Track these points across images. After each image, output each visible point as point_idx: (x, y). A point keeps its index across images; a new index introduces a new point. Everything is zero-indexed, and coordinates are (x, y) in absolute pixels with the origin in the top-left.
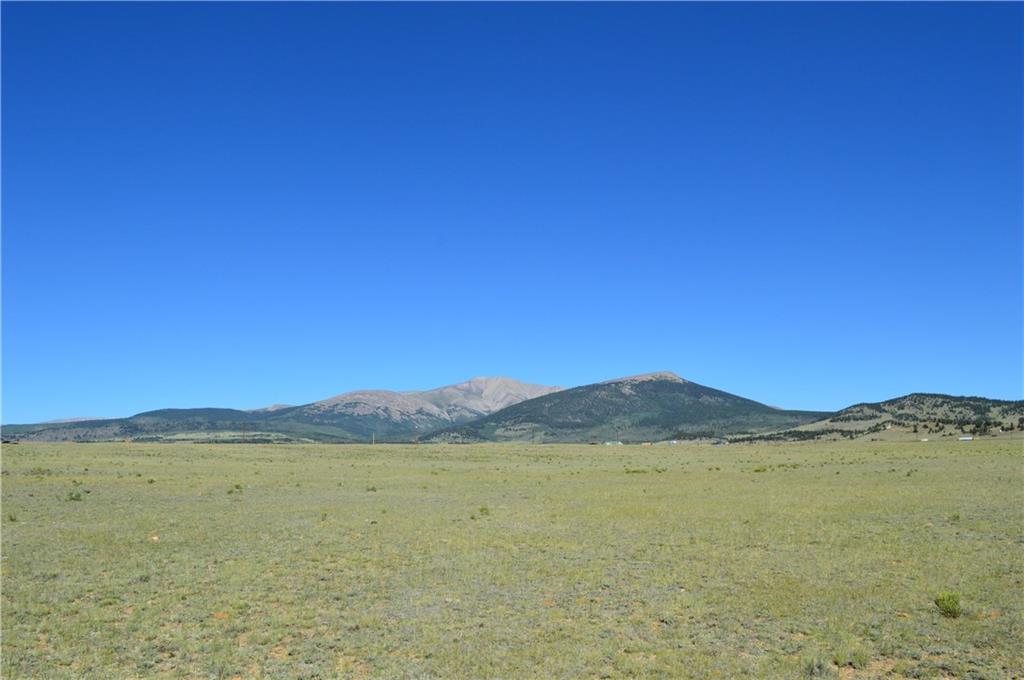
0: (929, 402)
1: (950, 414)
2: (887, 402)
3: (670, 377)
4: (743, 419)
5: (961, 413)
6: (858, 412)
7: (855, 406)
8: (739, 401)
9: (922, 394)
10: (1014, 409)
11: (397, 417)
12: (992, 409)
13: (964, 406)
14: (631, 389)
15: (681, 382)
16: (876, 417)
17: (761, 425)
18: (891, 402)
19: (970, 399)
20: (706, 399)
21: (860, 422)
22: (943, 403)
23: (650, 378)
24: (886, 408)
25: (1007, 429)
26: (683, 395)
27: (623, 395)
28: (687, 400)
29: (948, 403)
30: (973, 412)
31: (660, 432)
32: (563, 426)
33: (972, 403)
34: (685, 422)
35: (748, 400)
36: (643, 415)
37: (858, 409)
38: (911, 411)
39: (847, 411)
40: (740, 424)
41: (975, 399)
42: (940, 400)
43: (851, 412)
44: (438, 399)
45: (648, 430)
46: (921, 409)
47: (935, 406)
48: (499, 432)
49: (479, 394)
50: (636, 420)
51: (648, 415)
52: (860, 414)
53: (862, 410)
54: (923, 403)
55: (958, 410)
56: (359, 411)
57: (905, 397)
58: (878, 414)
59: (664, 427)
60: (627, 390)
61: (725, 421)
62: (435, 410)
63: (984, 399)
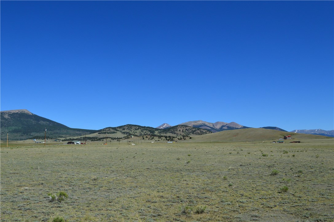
0: (133, 128)
1: (142, 132)
2: (118, 127)
3: (26, 112)
4: (58, 131)
5: (145, 132)
6: (108, 130)
7: (107, 128)
8: (55, 124)
9: (131, 125)
10: (163, 132)
12: (155, 131)
13: (146, 130)
14: (8, 116)
15: (31, 114)
16: (115, 133)
17: (65, 134)
18: (120, 127)
19: (148, 127)
20: (42, 122)
21: (110, 134)
22: (138, 129)
23: (17, 112)
24: (118, 129)
25: (180, 139)
26: (32, 120)
27: (5, 119)
28: (34, 122)
29: (140, 128)
30: (149, 132)
31: (22, 136)
33: (148, 129)
34: (34, 132)
35: (59, 124)
36: (14, 128)
37: (108, 129)
38: (128, 131)
39: (104, 130)
40: (57, 133)
41: (149, 127)
42: (137, 127)
43: (106, 130)
45: (17, 134)
46: (131, 130)
47: (136, 129)
50: (11, 130)
51: (17, 128)
52: (109, 131)
53: (110, 130)
54: (131, 128)
55: (145, 131)
57: (125, 126)
58: (116, 132)
59: (24, 133)
61: (51, 132)
63: (152, 128)
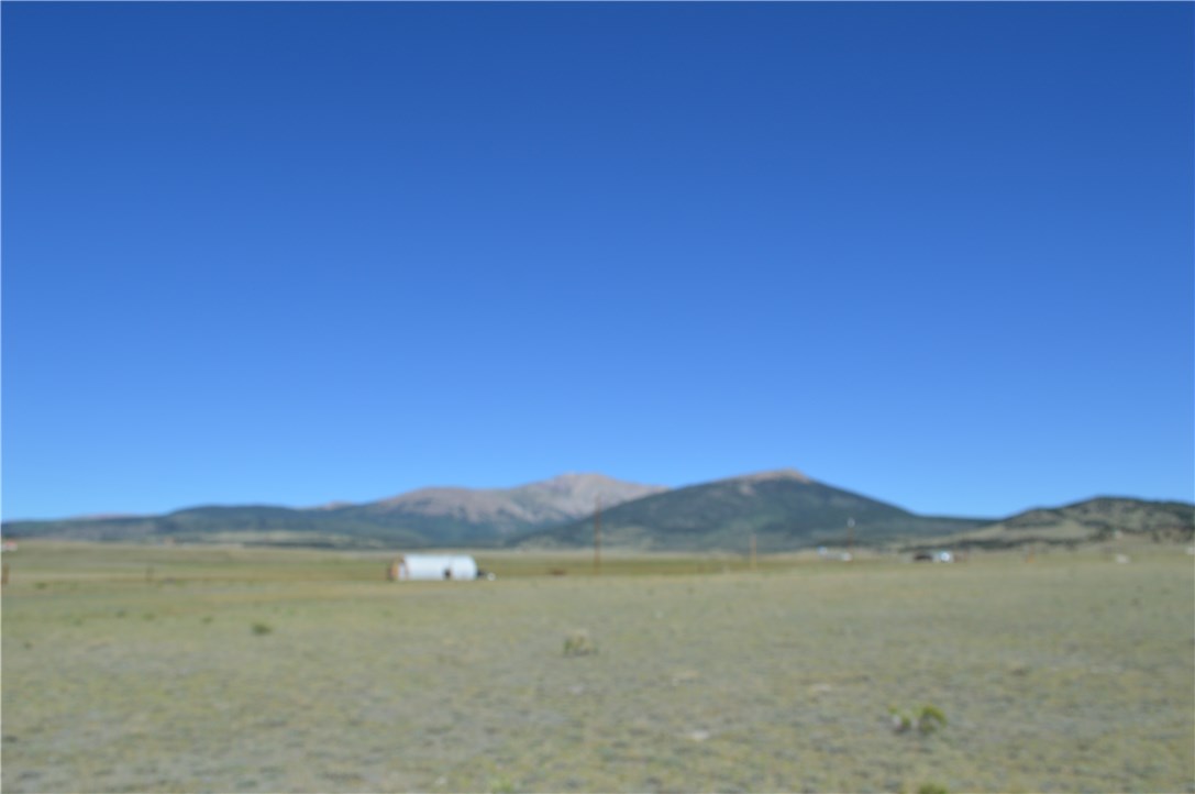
0: (1118, 507)
1: (1148, 520)
2: (1068, 506)
3: (795, 476)
4: (884, 524)
9: (1109, 497)
11: (474, 517)
13: (1163, 511)
14: (751, 489)
16: (1057, 523)
17: (906, 531)
22: (1135, 508)
23: (772, 477)
24: (1067, 512)
26: (810, 497)
27: (741, 496)
28: (816, 502)
29: (1143, 508)
30: (1177, 519)
32: (674, 530)
34: (817, 528)
36: (767, 518)
38: (1099, 517)
39: (1022, 515)
42: (1131, 505)
43: (1028, 518)
44: (522, 496)
46: (1111, 514)
47: (1129, 512)
48: (602, 536)
49: (567, 492)
50: (759, 525)
51: (774, 519)
53: (1039, 516)
54: (1112, 509)
55: (1160, 515)
56: (431, 510)
57: (1089, 501)
58: (1060, 521)
60: (745, 490)
62: (517, 510)
